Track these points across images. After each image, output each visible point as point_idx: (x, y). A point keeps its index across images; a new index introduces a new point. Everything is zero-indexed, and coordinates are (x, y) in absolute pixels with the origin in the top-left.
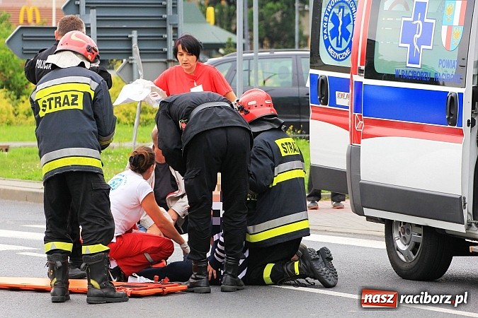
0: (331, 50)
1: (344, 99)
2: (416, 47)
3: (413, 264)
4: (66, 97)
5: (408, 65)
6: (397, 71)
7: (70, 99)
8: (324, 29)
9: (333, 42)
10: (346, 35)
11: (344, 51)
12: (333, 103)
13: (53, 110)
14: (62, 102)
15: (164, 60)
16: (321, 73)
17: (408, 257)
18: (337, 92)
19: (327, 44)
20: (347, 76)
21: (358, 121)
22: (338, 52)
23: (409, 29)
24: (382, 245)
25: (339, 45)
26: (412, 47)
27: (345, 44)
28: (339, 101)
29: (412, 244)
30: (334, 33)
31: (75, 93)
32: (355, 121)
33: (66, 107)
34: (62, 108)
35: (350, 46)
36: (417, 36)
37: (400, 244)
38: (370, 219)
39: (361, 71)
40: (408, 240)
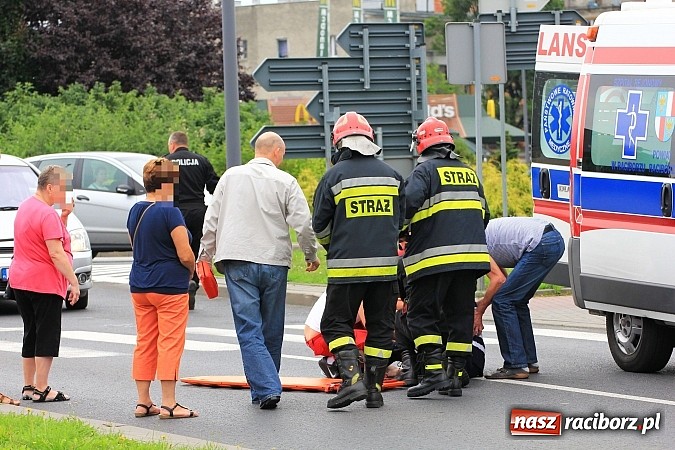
0: (551, 143)
1: (564, 192)
2: (631, 138)
3: (634, 356)
4: (379, 202)
5: (624, 157)
6: (613, 163)
7: (384, 204)
8: (544, 122)
9: (554, 135)
10: (566, 127)
11: (565, 143)
12: (555, 196)
13: (366, 214)
14: (375, 206)
15: (410, 156)
16: (542, 166)
17: (628, 350)
18: (558, 185)
19: (548, 137)
20: (567, 169)
21: (578, 214)
22: (559, 145)
23: (624, 121)
24: (604, 338)
25: (559, 138)
26: (627, 139)
27: (565, 137)
28: (561, 195)
29: (632, 336)
30: (554, 126)
31: (387, 198)
32: (576, 214)
33: (380, 213)
34: (376, 214)
35: (569, 138)
36: (632, 128)
37: (621, 338)
38: (592, 311)
39: (579, 163)
40: (628, 332)
